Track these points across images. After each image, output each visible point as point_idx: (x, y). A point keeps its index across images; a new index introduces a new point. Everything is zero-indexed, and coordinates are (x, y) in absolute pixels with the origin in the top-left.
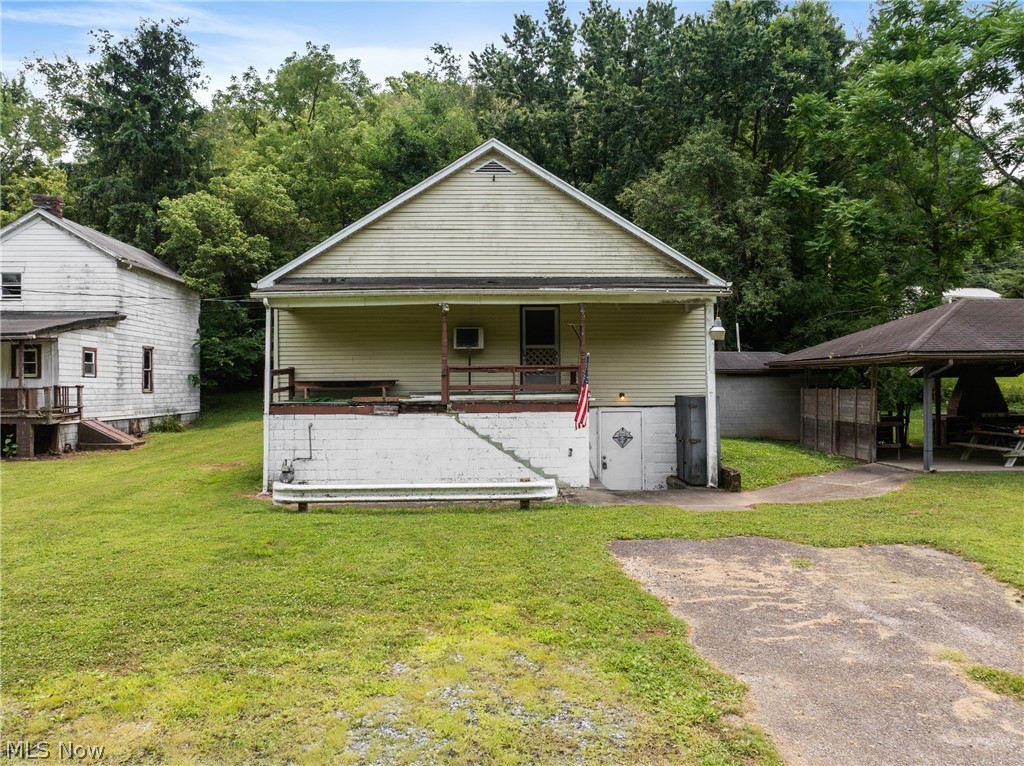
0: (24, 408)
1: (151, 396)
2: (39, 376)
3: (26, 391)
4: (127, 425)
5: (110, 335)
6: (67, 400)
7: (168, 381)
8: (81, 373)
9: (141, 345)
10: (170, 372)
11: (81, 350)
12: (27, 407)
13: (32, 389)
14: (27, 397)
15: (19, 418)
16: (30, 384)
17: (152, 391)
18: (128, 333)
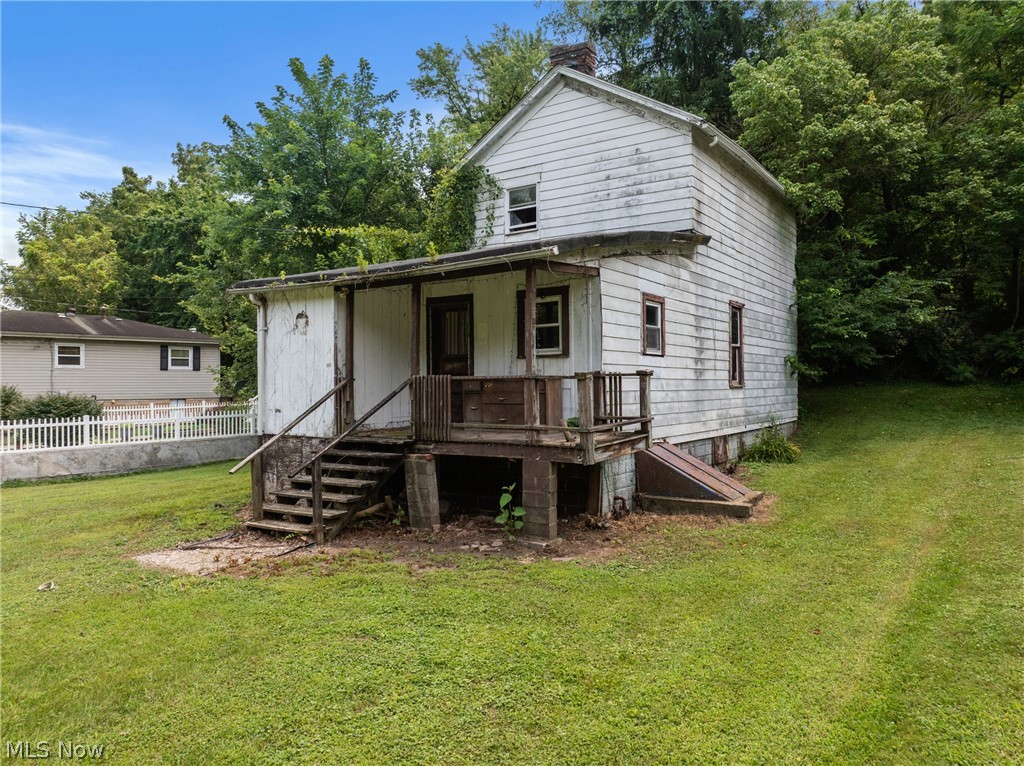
0: (538, 424)
1: (740, 394)
2: (566, 353)
3: (540, 382)
4: (709, 448)
5: (684, 274)
6: (618, 403)
7: (762, 367)
8: (639, 348)
9: (727, 298)
10: (763, 351)
11: (639, 298)
12: (544, 421)
13: (553, 379)
14: (543, 395)
15: (527, 446)
16: (549, 368)
17: (741, 385)
18: (709, 273)
